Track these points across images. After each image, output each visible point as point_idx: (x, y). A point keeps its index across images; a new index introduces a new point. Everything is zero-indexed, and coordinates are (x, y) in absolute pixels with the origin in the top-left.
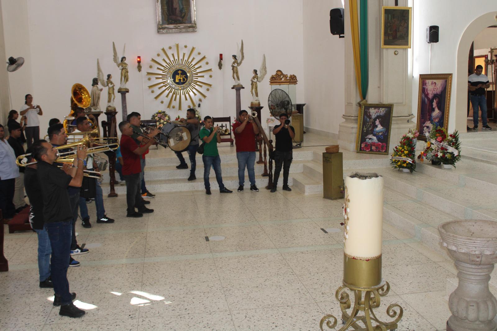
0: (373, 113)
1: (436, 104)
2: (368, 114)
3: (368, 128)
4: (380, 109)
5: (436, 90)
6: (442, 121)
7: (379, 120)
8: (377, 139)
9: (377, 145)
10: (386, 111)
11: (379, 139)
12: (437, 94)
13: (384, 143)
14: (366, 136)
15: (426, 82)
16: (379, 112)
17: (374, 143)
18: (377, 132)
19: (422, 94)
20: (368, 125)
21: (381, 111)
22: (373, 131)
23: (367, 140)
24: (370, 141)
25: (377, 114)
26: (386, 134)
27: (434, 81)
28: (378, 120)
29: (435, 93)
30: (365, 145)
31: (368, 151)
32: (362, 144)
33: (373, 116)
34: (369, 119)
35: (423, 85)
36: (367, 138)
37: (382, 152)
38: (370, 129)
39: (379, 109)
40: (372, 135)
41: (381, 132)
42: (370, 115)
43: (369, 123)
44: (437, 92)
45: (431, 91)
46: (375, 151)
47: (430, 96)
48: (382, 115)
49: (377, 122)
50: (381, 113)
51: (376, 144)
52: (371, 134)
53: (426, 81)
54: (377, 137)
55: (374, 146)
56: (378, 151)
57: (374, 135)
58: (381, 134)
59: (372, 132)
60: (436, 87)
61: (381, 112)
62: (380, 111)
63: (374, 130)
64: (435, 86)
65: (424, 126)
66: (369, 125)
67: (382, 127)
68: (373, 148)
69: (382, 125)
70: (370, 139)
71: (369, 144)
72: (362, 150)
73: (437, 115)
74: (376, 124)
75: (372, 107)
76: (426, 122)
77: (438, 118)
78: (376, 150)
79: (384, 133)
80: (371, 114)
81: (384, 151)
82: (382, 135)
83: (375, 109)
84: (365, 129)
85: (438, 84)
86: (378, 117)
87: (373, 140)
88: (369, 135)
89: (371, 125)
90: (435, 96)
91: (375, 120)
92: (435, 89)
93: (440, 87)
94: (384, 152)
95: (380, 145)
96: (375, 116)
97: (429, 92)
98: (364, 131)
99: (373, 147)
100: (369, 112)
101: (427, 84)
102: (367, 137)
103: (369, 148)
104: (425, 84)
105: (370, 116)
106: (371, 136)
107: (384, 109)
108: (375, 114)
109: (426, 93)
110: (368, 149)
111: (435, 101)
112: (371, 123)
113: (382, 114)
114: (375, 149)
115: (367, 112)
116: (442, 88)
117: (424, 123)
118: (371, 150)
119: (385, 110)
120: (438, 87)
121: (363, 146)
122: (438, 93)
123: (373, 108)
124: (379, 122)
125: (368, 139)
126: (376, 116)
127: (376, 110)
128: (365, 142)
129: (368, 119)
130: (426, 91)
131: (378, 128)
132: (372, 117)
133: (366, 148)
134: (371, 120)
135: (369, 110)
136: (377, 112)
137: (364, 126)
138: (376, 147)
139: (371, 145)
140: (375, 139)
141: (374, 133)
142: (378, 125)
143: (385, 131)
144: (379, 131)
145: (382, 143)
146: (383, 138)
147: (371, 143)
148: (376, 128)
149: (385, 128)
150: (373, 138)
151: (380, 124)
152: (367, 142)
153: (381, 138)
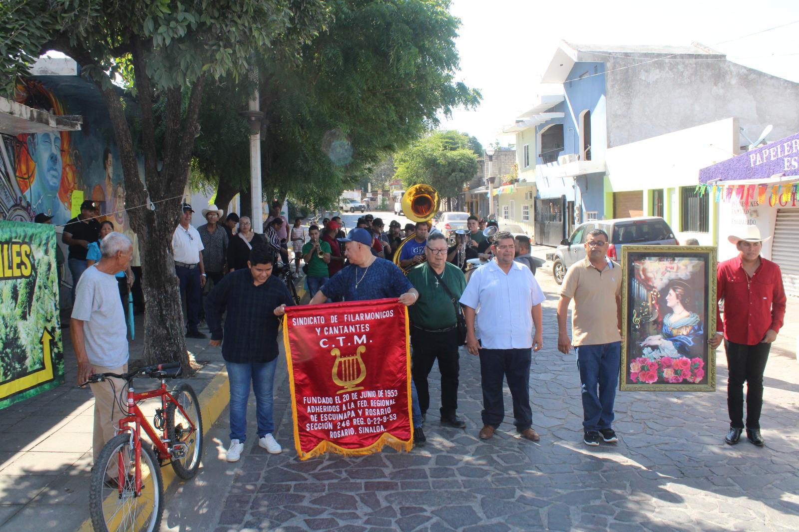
0: (657, 273)
2: (640, 277)
3: (647, 317)
4: (677, 259)
7: (674, 291)
8: (676, 347)
9: (677, 365)
10: (693, 266)
11: (682, 349)
14: (643, 340)
16: (672, 268)
17: (669, 359)
18: (674, 328)
20: (645, 307)
21: (680, 265)
22: (663, 324)
23: (645, 351)
24: (656, 354)
26: (701, 332)
28: (671, 291)
30: (640, 365)
31: (651, 382)
32: (631, 365)
33: (658, 283)
34: (646, 288)
36: (644, 346)
37: (694, 383)
38: (652, 319)
39: (674, 260)
40: (659, 336)
41: (687, 326)
42: (648, 279)
43: (647, 302)
46: (674, 381)
49: (672, 299)
50: (679, 271)
51: (674, 362)
52: (658, 334)
54: (677, 341)
55: (669, 366)
56: (681, 381)
57: (669, 336)
58: (685, 333)
59: (659, 328)
61: (678, 268)
62: (675, 268)
63: (665, 321)
66: (647, 306)
67: (686, 313)
68: (668, 373)
69: (686, 307)
70: (655, 348)
71: (652, 364)
72: (634, 381)
74: (669, 305)
75: (651, 255)
78: (676, 378)
79: (693, 328)
80: (650, 275)
81: (698, 380)
82: (688, 335)
83: (660, 261)
86: (672, 284)
87: (664, 350)
88: (650, 337)
89: (653, 304)
91: (664, 291)
94: (700, 383)
95: (685, 363)
96: (662, 279)
98: (635, 325)
99: (665, 370)
100: (644, 270)
102: (647, 342)
103: (656, 374)
105: (646, 282)
106: (655, 339)
108: (664, 274)
110: (652, 377)
112: (652, 300)
113: (684, 274)
114: (673, 375)
115: (638, 270)
118: (662, 381)
119: (691, 263)
121: (634, 368)
123: (654, 259)
125: (649, 349)
126: (665, 281)
127: (666, 263)
129: (644, 291)
131: (674, 315)
132: (653, 283)
133: (644, 375)
134: (652, 292)
135: (643, 264)
136: (669, 269)
137: (634, 311)
138: (674, 369)
139: (659, 365)
140: (669, 349)
141: (664, 330)
142: (674, 306)
143: (697, 322)
144: (678, 325)
145: (691, 358)
146: (692, 343)
147: (659, 360)
148: (669, 314)
149: (697, 316)
150: (663, 345)
151: (679, 304)
152: (646, 357)
153: (687, 345)
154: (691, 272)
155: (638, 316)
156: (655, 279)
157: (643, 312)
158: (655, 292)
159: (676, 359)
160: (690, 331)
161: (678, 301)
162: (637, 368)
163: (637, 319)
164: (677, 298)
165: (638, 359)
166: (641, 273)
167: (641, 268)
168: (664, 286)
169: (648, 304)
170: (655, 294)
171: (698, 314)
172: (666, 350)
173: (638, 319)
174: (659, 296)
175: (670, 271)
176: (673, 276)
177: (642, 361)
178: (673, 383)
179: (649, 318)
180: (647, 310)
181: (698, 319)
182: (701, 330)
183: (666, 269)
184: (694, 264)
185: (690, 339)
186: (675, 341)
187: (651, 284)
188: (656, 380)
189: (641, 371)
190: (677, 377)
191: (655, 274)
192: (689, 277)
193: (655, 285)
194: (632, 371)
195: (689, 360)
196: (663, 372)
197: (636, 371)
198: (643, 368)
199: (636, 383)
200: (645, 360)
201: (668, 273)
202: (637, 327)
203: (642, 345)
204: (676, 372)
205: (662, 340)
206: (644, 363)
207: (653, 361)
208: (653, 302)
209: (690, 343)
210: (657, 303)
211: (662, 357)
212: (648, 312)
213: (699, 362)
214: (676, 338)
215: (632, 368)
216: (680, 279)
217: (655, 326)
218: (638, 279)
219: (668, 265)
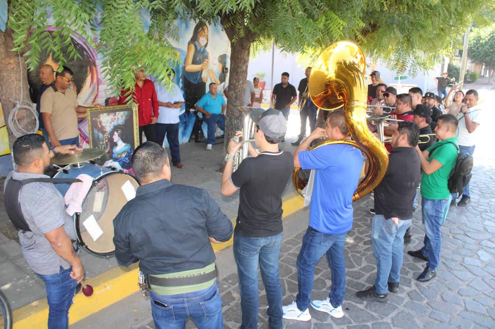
0: (107, 123)
2: (98, 126)
4: (117, 113)
7: (117, 132)
8: (120, 165)
10: (126, 116)
11: (123, 165)
14: (103, 165)
16: (115, 119)
18: (118, 154)
20: (102, 145)
21: (119, 116)
22: (112, 153)
25: (113, 123)
26: (132, 154)
28: (116, 133)
38: (107, 151)
39: (115, 114)
40: (111, 160)
41: (125, 152)
42: (103, 127)
43: (103, 141)
49: (116, 138)
50: (119, 120)
52: (110, 159)
54: (120, 161)
57: (116, 160)
58: (124, 156)
59: (111, 156)
61: (118, 118)
62: (117, 119)
63: (114, 151)
66: (104, 144)
67: (124, 144)
69: (124, 141)
74: (115, 141)
75: (104, 112)
79: (128, 152)
80: (104, 125)
82: (126, 157)
83: (108, 115)
86: (116, 128)
88: (106, 162)
89: (106, 142)
96: (110, 126)
100: (100, 122)
102: (105, 165)
106: (109, 163)
107: (122, 113)
108: (111, 123)
113: (121, 122)
115: (97, 122)
119: (124, 114)
123: (105, 114)
126: (112, 127)
127: (111, 116)
129: (101, 135)
131: (118, 147)
132: (106, 129)
134: (105, 135)
135: (99, 118)
136: (113, 120)
137: (97, 148)
140: (118, 166)
141: (113, 157)
142: (117, 141)
143: (129, 148)
144: (120, 152)
145: (128, 169)
146: (128, 161)
148: (115, 147)
149: (129, 145)
150: (113, 165)
153: (126, 163)
154: (125, 120)
156: (106, 127)
158: (107, 134)
160: (127, 154)
161: (119, 138)
164: (119, 136)
166: (99, 124)
167: (98, 121)
168: (111, 130)
169: (104, 142)
170: (107, 136)
176: (116, 124)
179: (105, 151)
180: (103, 146)
185: (127, 159)
186: (119, 161)
187: (104, 130)
192: (124, 123)
193: (107, 131)
201: (113, 122)
205: (113, 162)
208: (107, 141)
209: (127, 161)
210: (108, 141)
212: (104, 147)
214: (120, 160)
216: (120, 125)
217: (108, 155)
218: (97, 128)
219: (113, 117)
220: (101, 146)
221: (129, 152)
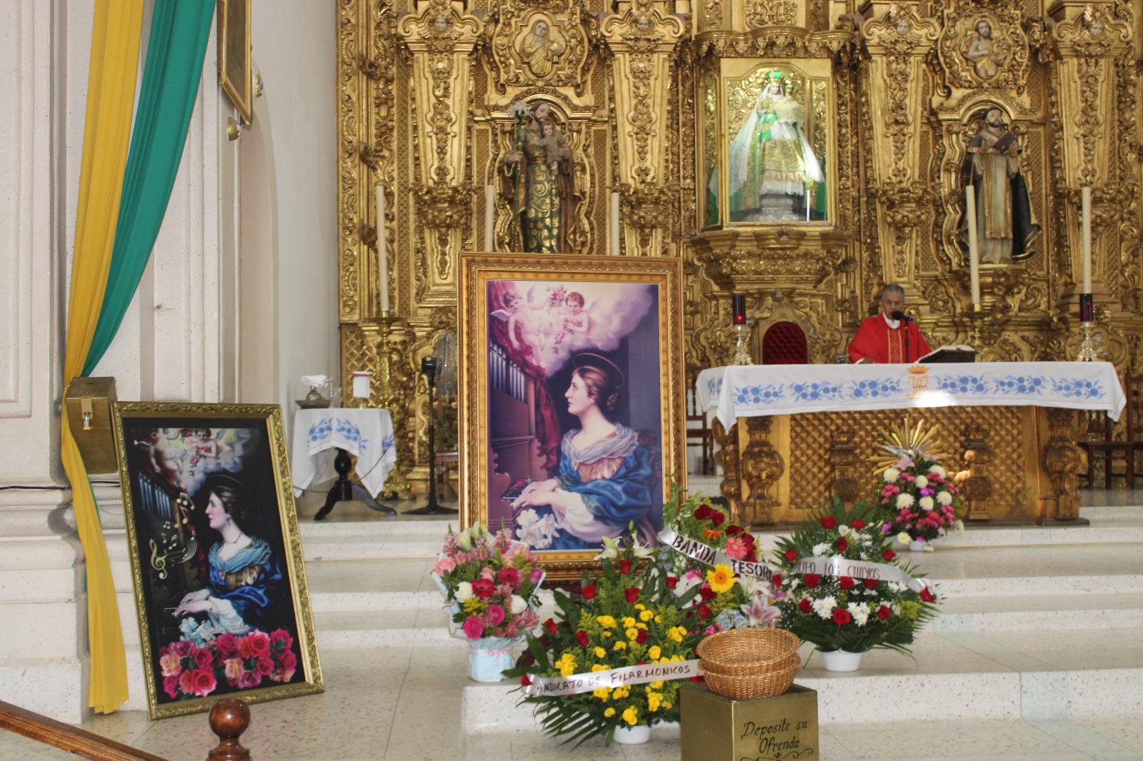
0: (182, 461)
1: (590, 394)
3: (178, 553)
4: (214, 432)
5: (584, 328)
6: (646, 471)
7: (220, 496)
8: (239, 612)
9: (247, 649)
10: (245, 446)
11: (249, 614)
12: (595, 350)
13: (279, 631)
14: (177, 604)
15: (511, 292)
16: (209, 450)
17: (231, 638)
18: (229, 573)
19: (490, 349)
20: (169, 533)
21: (221, 443)
22: (208, 566)
23: (187, 625)
24: (205, 631)
26: (278, 577)
27: (571, 287)
28: (214, 498)
29: (579, 343)
30: (179, 658)
31: (206, 692)
32: (163, 660)
33: (189, 480)
34: (166, 493)
35: (491, 307)
36: (181, 617)
37: (282, 683)
38: (187, 557)
39: (209, 434)
40: (205, 592)
41: (251, 566)
43: (174, 521)
44: (589, 341)
45: (547, 334)
46: (247, 683)
47: (546, 360)
48: (228, 467)
49: (217, 513)
50: (220, 455)
51: (240, 643)
52: (202, 587)
53: (513, 286)
54: (237, 598)
55: (232, 654)
56: (259, 681)
57: (220, 591)
58: (250, 581)
59: (203, 576)
60: (583, 317)
61: (219, 450)
62: (214, 449)
63: (212, 559)
64: (575, 313)
65: (520, 508)
66: (176, 531)
67: (246, 541)
68: (233, 668)
69: (245, 529)
70: (202, 617)
71: (201, 654)
72: (173, 695)
73: (600, 447)
74: (213, 524)
75: (167, 423)
76: (526, 484)
77: (610, 459)
78: (249, 677)
79: (262, 569)
80: (171, 465)
81: (289, 675)
82: (257, 584)
84: (158, 560)
85: (593, 304)
86: (214, 481)
87: (218, 620)
88: (189, 596)
89: (183, 526)
90: (579, 360)
91: (201, 498)
92: (579, 324)
93: (608, 318)
94: (292, 681)
95: (259, 643)
96: (193, 473)
97: (530, 338)
98: (157, 573)
99: (228, 662)
100: (159, 455)
101: (521, 303)
102: (184, 607)
103: (211, 675)
104: (507, 302)
105: (166, 480)
106: (200, 600)
107: (230, 433)
108: (194, 462)
109: (516, 344)
110: (204, 682)
111: (577, 379)
112: (182, 518)
113: (231, 462)
114: (244, 671)
115: (147, 453)
116: (625, 320)
117: (517, 493)
118: (226, 686)
119: (239, 439)
120: (595, 316)
121: (170, 666)
122: (599, 345)
123: (173, 432)
124: (225, 505)
125: (191, 620)
126: (199, 476)
127: (195, 440)
128: (177, 640)
129: (163, 500)
130: (512, 335)
131: (225, 546)
132: (179, 482)
133: (189, 680)
134: (179, 501)
135: (155, 441)
136: (203, 452)
137: (151, 541)
138: (244, 659)
139: (214, 653)
140: (227, 615)
141: (212, 579)
142: (223, 527)
143: (268, 556)
144: (236, 564)
145: (269, 632)
146: (266, 600)
147: (212, 643)
148: (216, 545)
149: (264, 544)
150: (214, 611)
151: (231, 521)
152: (188, 639)
153: (258, 606)
154: (242, 457)
155: (160, 554)
156: (181, 473)
157: (169, 543)
158: (183, 499)
159: (242, 636)
160: (259, 575)
161: (228, 516)
162: (173, 666)
163: (159, 559)
164: (226, 511)
165: (173, 645)
166: (153, 461)
167: (152, 449)
168: (198, 486)
169: (177, 526)
170: (185, 503)
171: (267, 541)
172: (222, 620)
173: (162, 559)
174: (193, 508)
175: (205, 457)
176: (212, 466)
177: (182, 649)
178: (245, 689)
179: (182, 555)
180: (174, 537)
181: (268, 550)
182: (276, 573)
183: (198, 453)
184: (244, 441)
185: (261, 592)
186: (233, 599)
188: (214, 688)
189: (182, 671)
190: (250, 675)
191: (179, 461)
192: (240, 467)
193: (183, 486)
194: (166, 674)
195: (266, 635)
196: (224, 667)
197: (174, 673)
198: (184, 665)
199: (177, 699)
200: (187, 645)
201: (202, 460)
202: (161, 576)
203: (176, 614)
204: (247, 665)
205: (213, 599)
206: (185, 653)
207: (202, 646)
208: (185, 521)
209: (262, 600)
210: (191, 523)
211: (217, 635)
212: (177, 541)
213: (286, 638)
214: (236, 593)
215: (164, 668)
216: (225, 471)
217: (194, 572)
218: (149, 475)
219: (201, 444)
220: (169, 538)
221: (268, 567)
